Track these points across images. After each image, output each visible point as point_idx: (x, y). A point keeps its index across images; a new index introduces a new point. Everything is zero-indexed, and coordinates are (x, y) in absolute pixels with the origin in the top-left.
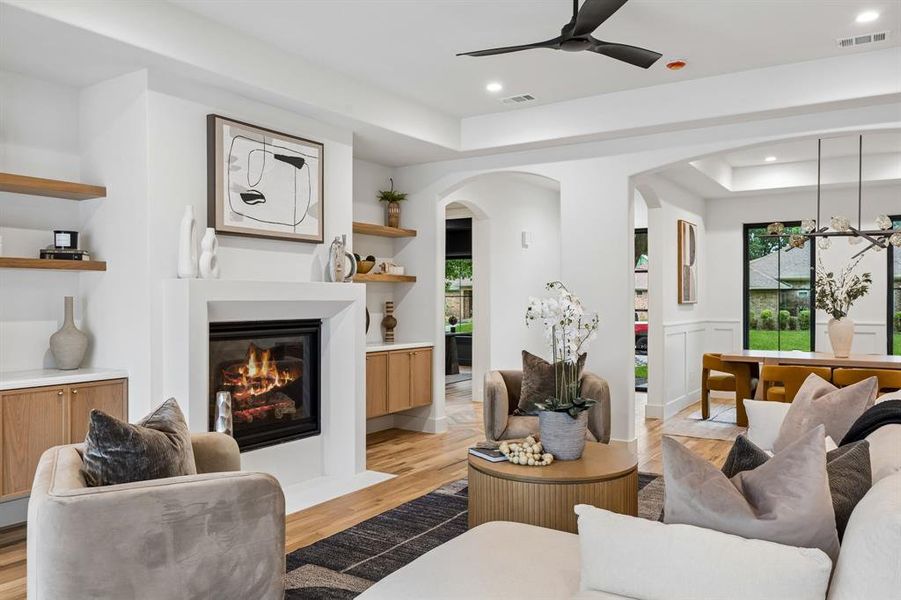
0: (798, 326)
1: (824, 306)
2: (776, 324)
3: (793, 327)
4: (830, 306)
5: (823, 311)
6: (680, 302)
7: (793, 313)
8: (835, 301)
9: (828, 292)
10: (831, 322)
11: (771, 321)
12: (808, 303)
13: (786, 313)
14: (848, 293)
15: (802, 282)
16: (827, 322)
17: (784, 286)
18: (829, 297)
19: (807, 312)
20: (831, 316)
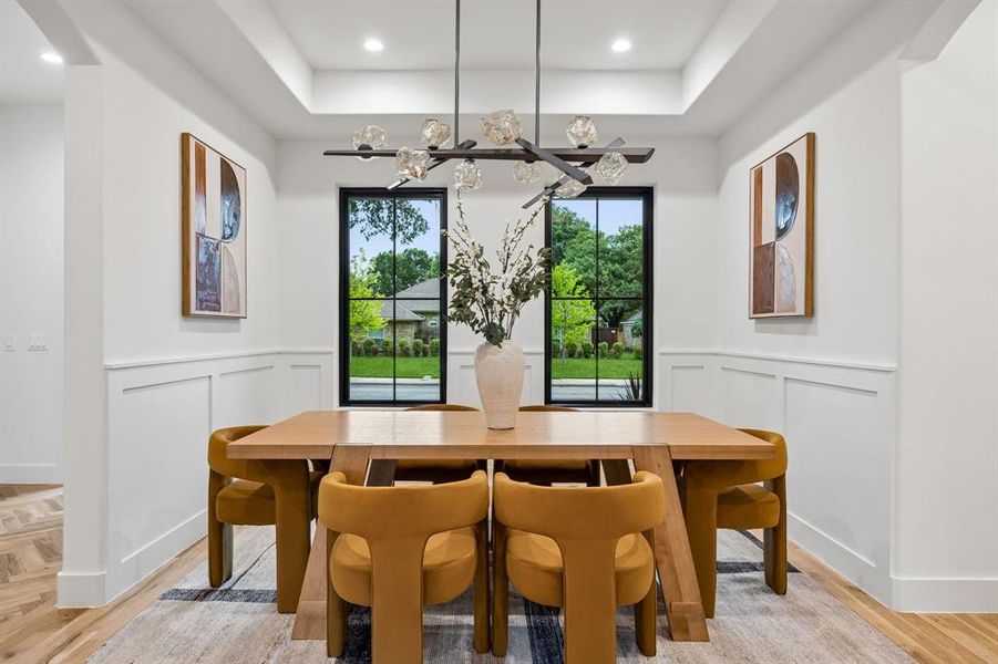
0: (430, 353)
1: (465, 317)
2: (412, 352)
3: (425, 354)
4: (479, 316)
5: (464, 327)
6: (185, 312)
7: (426, 341)
8: (490, 303)
9: (476, 283)
10: (481, 349)
11: (408, 349)
12: (438, 332)
13: (420, 341)
14: (515, 288)
15: (434, 313)
16: (474, 349)
17: (419, 318)
18: (478, 295)
19: (437, 340)
20: (481, 339)
